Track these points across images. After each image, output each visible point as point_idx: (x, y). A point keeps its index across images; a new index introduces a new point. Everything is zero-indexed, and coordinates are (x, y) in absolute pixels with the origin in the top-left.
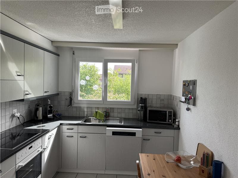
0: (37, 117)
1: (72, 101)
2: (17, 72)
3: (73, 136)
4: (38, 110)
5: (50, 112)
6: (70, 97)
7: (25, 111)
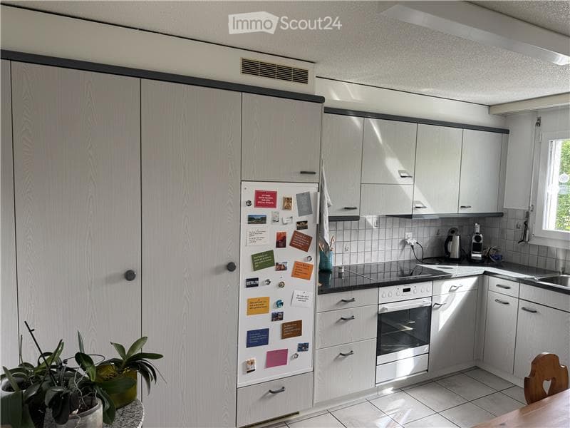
0: (449, 254)
1: (528, 231)
2: (400, 172)
3: (507, 303)
4: (451, 240)
5: (477, 248)
6: (525, 223)
7: (428, 239)
